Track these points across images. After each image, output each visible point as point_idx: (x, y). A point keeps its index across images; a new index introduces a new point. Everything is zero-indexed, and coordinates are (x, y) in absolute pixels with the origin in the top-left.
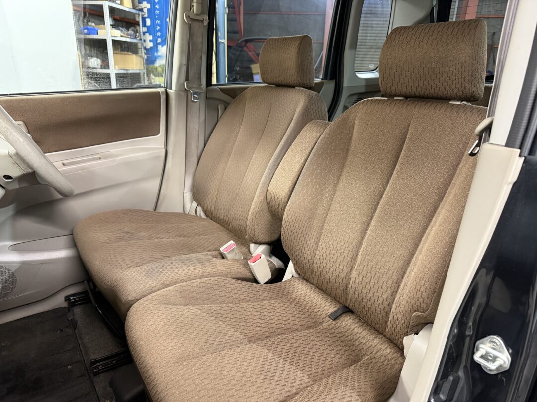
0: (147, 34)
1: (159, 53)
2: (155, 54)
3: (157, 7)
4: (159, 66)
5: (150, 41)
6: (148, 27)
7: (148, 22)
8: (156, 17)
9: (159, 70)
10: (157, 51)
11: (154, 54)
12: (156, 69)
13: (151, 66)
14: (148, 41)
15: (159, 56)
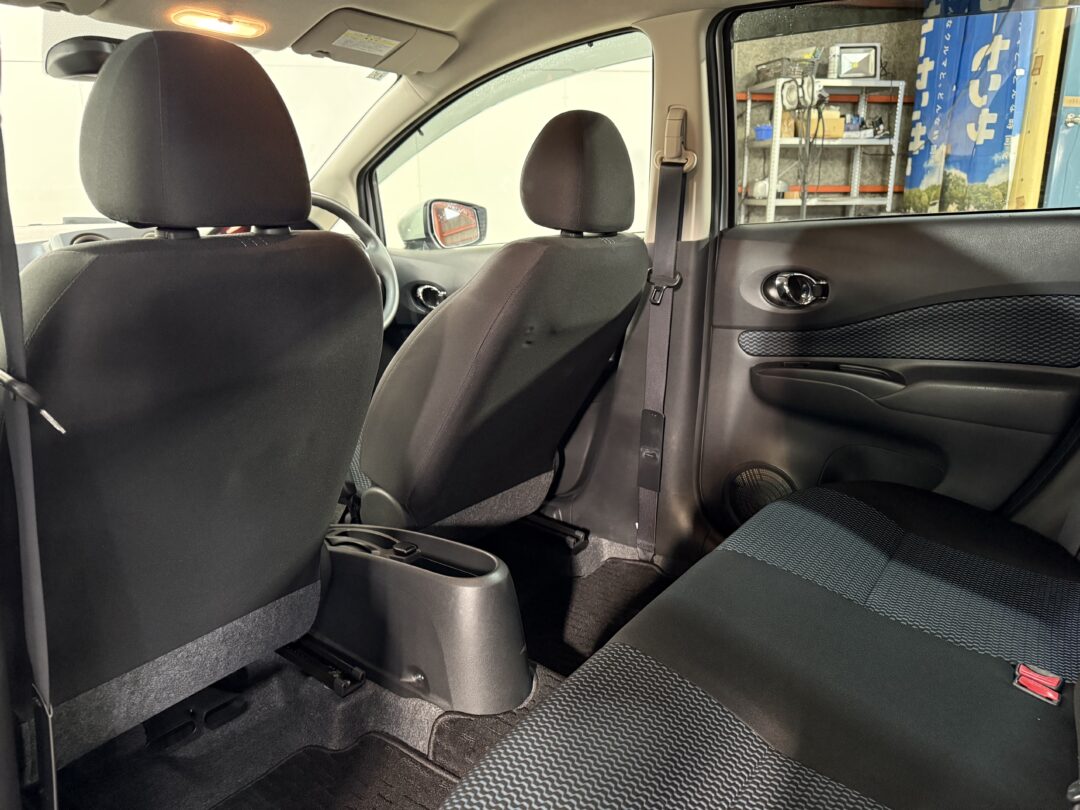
0: (919, 125)
1: (931, 163)
2: (925, 165)
3: (945, 64)
4: (926, 191)
5: (922, 138)
6: (923, 110)
7: (926, 96)
8: (940, 85)
9: (925, 198)
10: (929, 156)
11: (923, 163)
12: (920, 198)
13: (914, 191)
14: (917, 139)
15: (929, 169)
